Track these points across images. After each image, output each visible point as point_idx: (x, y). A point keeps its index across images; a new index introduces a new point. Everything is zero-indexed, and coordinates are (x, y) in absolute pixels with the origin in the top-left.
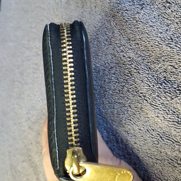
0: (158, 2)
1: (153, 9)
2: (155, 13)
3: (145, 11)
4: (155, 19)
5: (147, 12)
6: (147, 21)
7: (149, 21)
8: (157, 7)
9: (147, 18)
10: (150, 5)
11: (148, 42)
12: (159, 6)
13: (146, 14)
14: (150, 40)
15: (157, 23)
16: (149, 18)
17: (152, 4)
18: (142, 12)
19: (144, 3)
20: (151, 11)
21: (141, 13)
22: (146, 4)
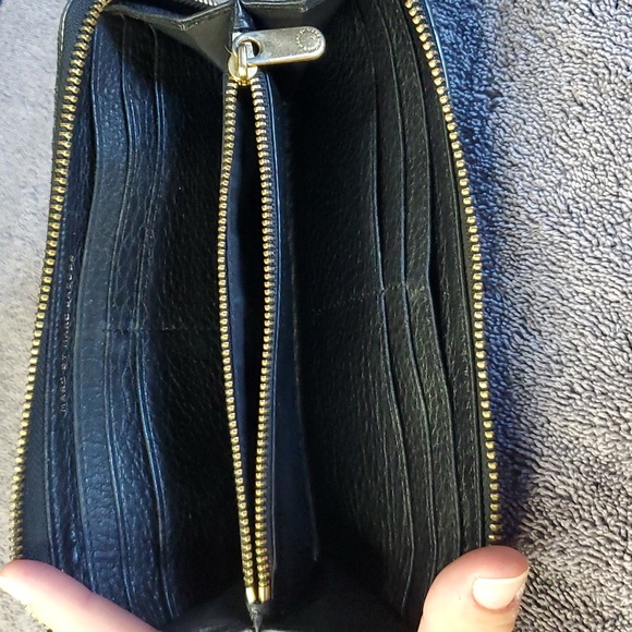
0: (545, 96)
1: (525, 116)
2: (531, 129)
3: (501, 115)
4: (529, 147)
5: (507, 121)
6: (504, 148)
7: (511, 149)
8: (539, 108)
9: (506, 139)
10: (519, 102)
11: (496, 209)
12: (545, 107)
13: (503, 125)
14: (506, 206)
15: (532, 158)
16: (511, 139)
17: (525, 98)
18: (492, 117)
19: (501, 91)
20: (520, 121)
21: (490, 122)
22: (505, 94)
